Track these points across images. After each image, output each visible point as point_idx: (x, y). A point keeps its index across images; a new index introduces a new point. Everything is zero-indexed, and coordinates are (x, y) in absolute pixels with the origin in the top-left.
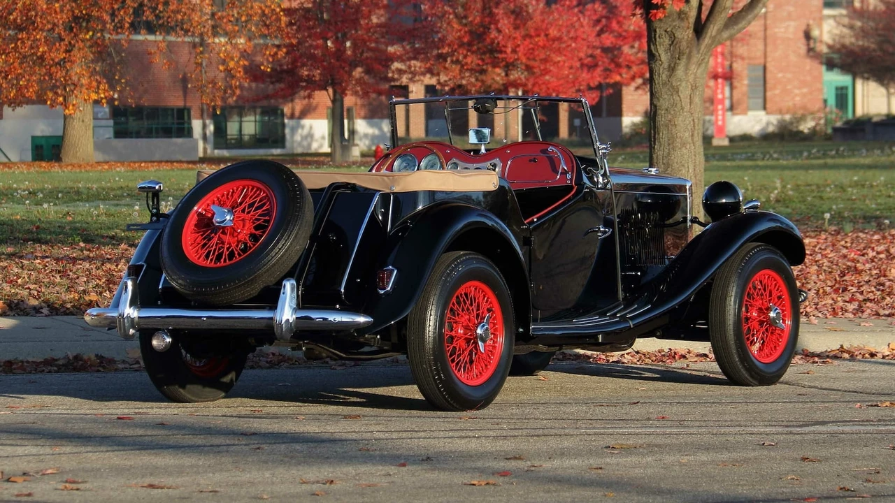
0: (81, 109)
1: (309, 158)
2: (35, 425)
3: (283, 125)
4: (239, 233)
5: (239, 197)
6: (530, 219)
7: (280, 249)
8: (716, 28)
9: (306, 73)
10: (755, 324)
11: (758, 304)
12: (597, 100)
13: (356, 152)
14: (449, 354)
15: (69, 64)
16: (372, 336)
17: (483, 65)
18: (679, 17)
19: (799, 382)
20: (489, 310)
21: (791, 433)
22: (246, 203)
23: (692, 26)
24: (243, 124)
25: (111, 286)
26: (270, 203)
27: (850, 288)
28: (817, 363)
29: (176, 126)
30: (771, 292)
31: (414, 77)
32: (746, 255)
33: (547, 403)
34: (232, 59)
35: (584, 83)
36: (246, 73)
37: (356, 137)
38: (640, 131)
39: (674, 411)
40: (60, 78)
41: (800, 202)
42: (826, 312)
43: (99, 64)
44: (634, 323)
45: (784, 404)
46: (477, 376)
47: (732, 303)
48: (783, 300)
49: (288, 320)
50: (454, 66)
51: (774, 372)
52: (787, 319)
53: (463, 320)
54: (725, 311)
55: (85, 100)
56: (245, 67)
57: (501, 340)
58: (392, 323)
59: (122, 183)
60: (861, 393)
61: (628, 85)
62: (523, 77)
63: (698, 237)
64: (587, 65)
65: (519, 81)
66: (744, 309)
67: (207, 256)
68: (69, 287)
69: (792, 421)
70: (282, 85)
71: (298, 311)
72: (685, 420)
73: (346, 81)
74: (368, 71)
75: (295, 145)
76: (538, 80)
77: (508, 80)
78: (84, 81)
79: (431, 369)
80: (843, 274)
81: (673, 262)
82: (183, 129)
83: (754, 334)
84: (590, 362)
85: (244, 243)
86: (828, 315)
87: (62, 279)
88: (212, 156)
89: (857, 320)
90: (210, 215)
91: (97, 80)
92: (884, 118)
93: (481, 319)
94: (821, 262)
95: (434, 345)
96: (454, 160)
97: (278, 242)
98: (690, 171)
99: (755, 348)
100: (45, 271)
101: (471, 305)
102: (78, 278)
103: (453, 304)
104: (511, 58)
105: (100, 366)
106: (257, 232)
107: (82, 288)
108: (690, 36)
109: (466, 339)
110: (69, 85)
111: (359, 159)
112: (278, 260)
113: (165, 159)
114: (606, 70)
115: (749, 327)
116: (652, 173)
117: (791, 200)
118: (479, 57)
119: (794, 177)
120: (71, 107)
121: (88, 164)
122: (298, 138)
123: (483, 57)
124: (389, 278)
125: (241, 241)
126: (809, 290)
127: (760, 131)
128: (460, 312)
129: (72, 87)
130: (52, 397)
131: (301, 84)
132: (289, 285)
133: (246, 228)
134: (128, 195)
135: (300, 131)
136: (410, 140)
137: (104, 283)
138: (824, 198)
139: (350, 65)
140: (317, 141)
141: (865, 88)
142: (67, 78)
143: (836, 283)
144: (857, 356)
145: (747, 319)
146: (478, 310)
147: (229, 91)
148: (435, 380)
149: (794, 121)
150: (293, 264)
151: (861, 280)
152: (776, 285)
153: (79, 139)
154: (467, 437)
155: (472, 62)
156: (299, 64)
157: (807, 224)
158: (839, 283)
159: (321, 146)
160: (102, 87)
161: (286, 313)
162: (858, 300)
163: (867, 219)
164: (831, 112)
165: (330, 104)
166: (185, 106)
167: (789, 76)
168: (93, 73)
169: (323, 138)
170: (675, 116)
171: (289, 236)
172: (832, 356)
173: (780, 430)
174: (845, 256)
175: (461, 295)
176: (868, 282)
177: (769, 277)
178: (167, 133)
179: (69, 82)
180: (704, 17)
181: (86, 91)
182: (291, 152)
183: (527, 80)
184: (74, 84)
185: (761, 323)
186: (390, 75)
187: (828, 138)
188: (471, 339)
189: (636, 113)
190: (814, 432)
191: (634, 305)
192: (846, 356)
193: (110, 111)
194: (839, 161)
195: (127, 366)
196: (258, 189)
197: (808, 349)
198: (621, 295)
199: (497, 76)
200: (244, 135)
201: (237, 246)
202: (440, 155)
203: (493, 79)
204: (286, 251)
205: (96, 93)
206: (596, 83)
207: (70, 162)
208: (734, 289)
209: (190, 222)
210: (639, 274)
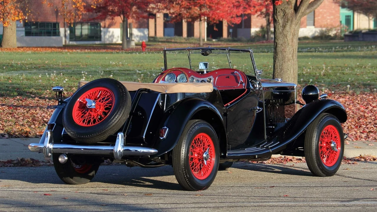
0: (11, 24)
1: (112, 46)
2: (7, 198)
3: (101, 31)
4: (98, 111)
5: (98, 95)
6: (227, 104)
7: (116, 119)
8: (304, 8)
9: (111, 8)
10: (325, 149)
11: (326, 140)
12: (240, 21)
13: (133, 44)
14: (191, 166)
15: (6, 4)
16: (157, 158)
17: (190, 6)
18: (288, 3)
19: (344, 174)
20: (209, 146)
21: (344, 206)
22: (101, 98)
23: (293, 7)
24: (82, 30)
25: (34, 122)
26: (112, 98)
27: (362, 126)
28: (350, 164)
29: (52, 31)
30: (332, 135)
31: (159, 10)
32: (321, 119)
33: (233, 186)
34: (79, 2)
35: (235, 14)
36: (84, 8)
37: (133, 37)
38: (259, 35)
39: (291, 192)
40: (2, 10)
41: (334, 75)
42: (353, 138)
43: (19, 4)
44: (272, 150)
45: (339, 188)
46: (203, 175)
47: (315, 140)
48: (337, 138)
49: (120, 151)
50: (177, 6)
51: (333, 170)
52: (338, 147)
53: (197, 150)
54: (311, 144)
55: (13, 20)
56: (84, 6)
57: (214, 159)
58: (166, 152)
59: (31, 61)
60: (371, 180)
61: (254, 14)
62: (207, 11)
63: (300, 111)
64: (236, 6)
65: (206, 13)
66: (320, 143)
67: (84, 121)
68: (15, 122)
69: (344, 198)
70: (100, 14)
71: (124, 147)
72: (296, 197)
73: (129, 12)
74: (139, 8)
75: (106, 40)
76: (214, 12)
77: (201, 12)
78: (12, 11)
79: (183, 172)
80: (359, 119)
81: (289, 122)
82: (56, 32)
83: (324, 154)
84: (250, 163)
85: (100, 115)
86: (354, 140)
87: (12, 118)
88: (69, 44)
89: (367, 142)
90: (85, 103)
91: (18, 11)
92: (367, 31)
93: (205, 150)
94: (349, 112)
95: (184, 162)
96: (192, 76)
97: (115, 116)
98: (292, 72)
99: (325, 160)
100: (4, 113)
101: (201, 143)
102: (19, 117)
103: (193, 143)
104: (202, 3)
105: (32, 164)
106: (106, 111)
107: (21, 123)
108: (292, 12)
109: (198, 159)
110: (5, 13)
111: (135, 47)
112: (115, 124)
113: (48, 46)
114: (244, 8)
115: (322, 151)
116: (279, 81)
117: (330, 75)
118: (188, 2)
119: (330, 62)
120: (6, 23)
121: (14, 48)
122: (107, 37)
123: (190, 2)
124: (165, 132)
125: (99, 115)
126: (344, 127)
127: (312, 35)
128: (196, 147)
129: (7, 14)
130: (13, 181)
131: (109, 13)
132: (120, 135)
133: (101, 109)
134: (35, 68)
135: (108, 34)
136: (157, 38)
137: (31, 120)
138: (345, 74)
139: (131, 5)
140: (115, 38)
141: (359, 17)
142: (5, 10)
143: (356, 123)
144: (367, 160)
145: (321, 147)
146: (204, 146)
147: (77, 17)
148: (185, 177)
149: (327, 30)
150: (122, 125)
151: (367, 121)
152: (334, 132)
153: (10, 37)
154: (201, 207)
155: (185, 4)
156: (108, 4)
157: (339, 88)
158: (358, 123)
159: (118, 40)
160: (20, 14)
161: (119, 147)
162: (367, 132)
163: (365, 85)
164: (343, 27)
165: (122, 22)
166: (57, 22)
167: (325, 11)
168: (16, 8)
169: (118, 37)
170: (285, 47)
171: (120, 113)
172: (356, 160)
173: (340, 203)
174: (359, 109)
175: (196, 139)
176: (370, 123)
177: (331, 128)
178: (49, 34)
179: (6, 12)
180: (298, 4)
181: (13, 16)
182: (103, 43)
183: (210, 12)
184: (8, 13)
185: (327, 149)
186: (148, 10)
187: (342, 38)
188: (201, 159)
189: (257, 27)
190: (354, 205)
191: (272, 142)
192: (363, 160)
193: (23, 24)
194: (349, 53)
195: (45, 164)
196: (106, 91)
197: (346, 156)
198: (266, 137)
199: (196, 10)
200: (83, 35)
201: (97, 117)
202: (186, 74)
203: (194, 12)
204: (119, 119)
205: (18, 17)
206: (240, 14)
207: (6, 48)
208: (316, 134)
209: (76, 106)
210: (274, 127)
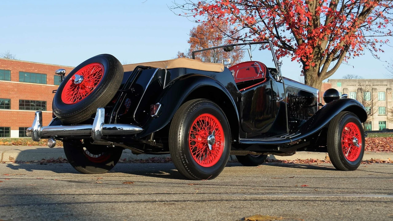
4: (87, 88)
5: (91, 72)
6: (242, 90)
8: (324, 73)
10: (347, 145)
11: (348, 136)
14: (192, 151)
16: (152, 140)
18: (314, 71)
19: (365, 170)
23: (317, 73)
30: (353, 132)
39: (312, 181)
44: (293, 140)
46: (209, 162)
47: (337, 136)
48: (358, 136)
49: (98, 130)
51: (355, 165)
52: (360, 143)
53: (201, 134)
54: (334, 138)
57: (224, 144)
66: (342, 139)
71: (104, 125)
79: (181, 158)
83: (346, 149)
95: (182, 145)
99: (347, 155)
101: (206, 126)
103: (195, 125)
108: (316, 76)
109: (202, 143)
115: (344, 146)
124: (157, 109)
125: (87, 92)
128: (200, 130)
132: (100, 111)
144: (378, 162)
145: (343, 143)
148: (183, 164)
152: (355, 129)
161: (98, 125)
175: (200, 120)
177: (352, 126)
180: (320, 71)
185: (349, 144)
188: (205, 143)
191: (293, 133)
192: (374, 162)
196: (99, 67)
198: (288, 130)
208: (338, 129)
209: (68, 84)
210: (296, 122)
